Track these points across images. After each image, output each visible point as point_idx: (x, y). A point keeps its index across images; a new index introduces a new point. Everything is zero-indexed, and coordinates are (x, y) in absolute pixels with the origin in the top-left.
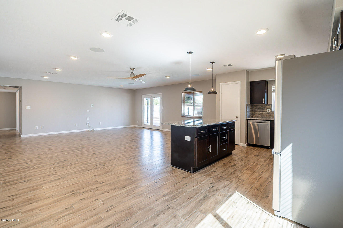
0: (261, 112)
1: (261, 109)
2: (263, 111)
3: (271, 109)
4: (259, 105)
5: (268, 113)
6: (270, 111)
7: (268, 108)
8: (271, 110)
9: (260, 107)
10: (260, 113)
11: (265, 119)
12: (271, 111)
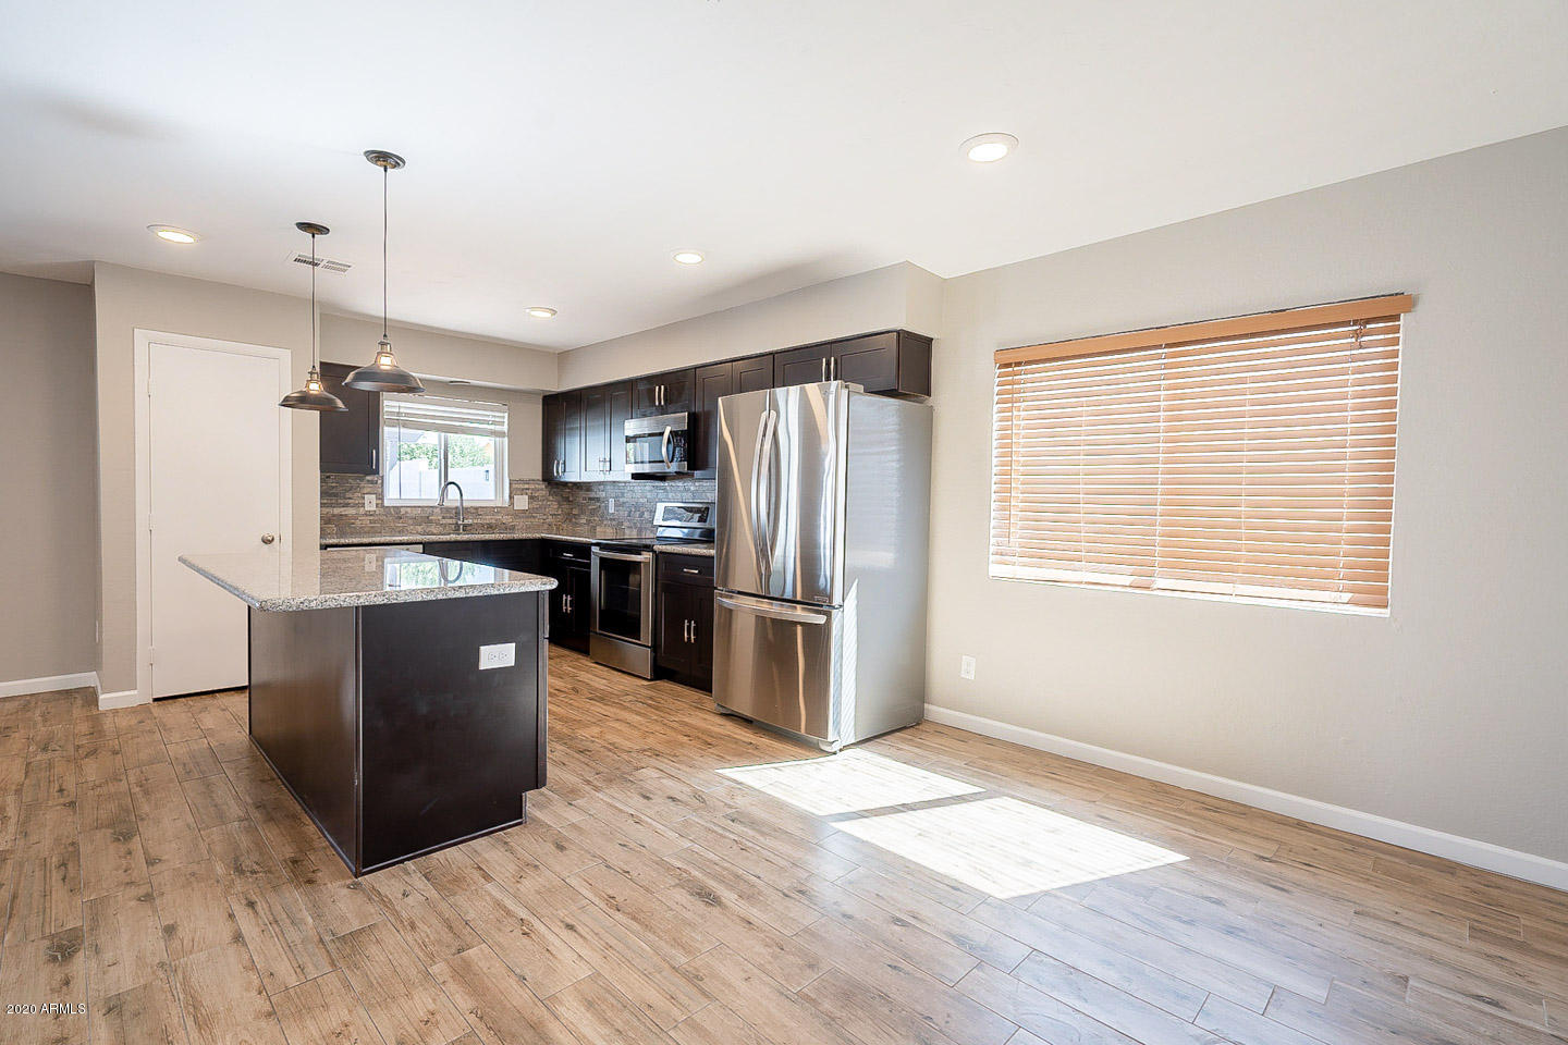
0: (337, 511)
1: (336, 495)
2: (347, 505)
3: (381, 497)
4: (328, 477)
5: (368, 514)
6: (377, 505)
7: (369, 490)
8: (382, 499)
9: (333, 487)
10: (334, 515)
11: (356, 541)
12: (383, 506)
